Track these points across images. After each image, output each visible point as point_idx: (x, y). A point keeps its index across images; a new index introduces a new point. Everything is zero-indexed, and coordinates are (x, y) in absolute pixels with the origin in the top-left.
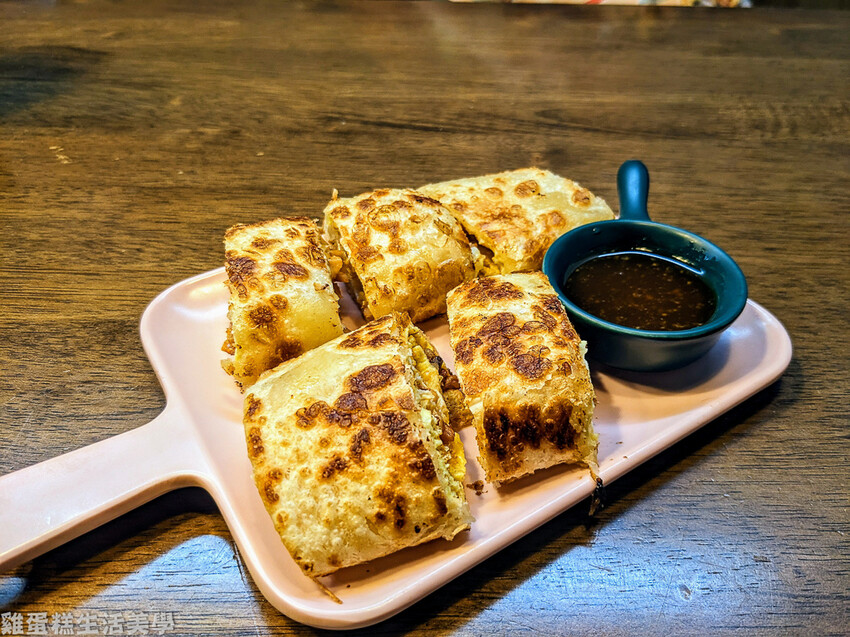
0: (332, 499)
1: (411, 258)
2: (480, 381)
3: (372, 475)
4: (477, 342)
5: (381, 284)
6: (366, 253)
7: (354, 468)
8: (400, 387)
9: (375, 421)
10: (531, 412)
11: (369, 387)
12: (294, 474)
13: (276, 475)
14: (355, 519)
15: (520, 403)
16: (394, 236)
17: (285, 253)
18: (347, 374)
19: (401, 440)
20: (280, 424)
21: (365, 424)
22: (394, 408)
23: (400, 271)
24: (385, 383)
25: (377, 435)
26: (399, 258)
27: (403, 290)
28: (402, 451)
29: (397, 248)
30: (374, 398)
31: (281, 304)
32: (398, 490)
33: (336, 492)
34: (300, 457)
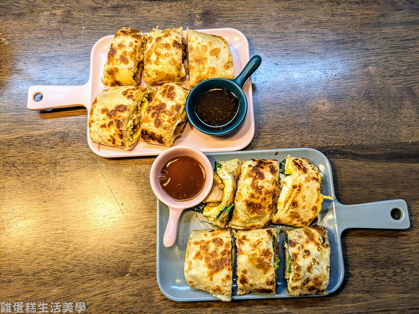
0: (101, 132)
1: (159, 68)
2: (147, 120)
3: (110, 131)
4: (154, 108)
5: (148, 72)
6: (148, 61)
7: (108, 128)
8: (125, 114)
9: (115, 120)
10: (153, 134)
11: (119, 111)
12: (96, 123)
13: (92, 121)
14: (104, 138)
15: (151, 131)
16: (157, 58)
17: (125, 53)
18: (117, 104)
19: (118, 128)
20: (98, 110)
21: (113, 120)
22: (121, 119)
23: (154, 71)
24: (123, 111)
25: (115, 124)
26: (156, 66)
27: (154, 76)
28: (118, 130)
29: (156, 63)
30: (119, 114)
31: (117, 70)
32: (114, 137)
33: (103, 131)
34: (98, 120)
